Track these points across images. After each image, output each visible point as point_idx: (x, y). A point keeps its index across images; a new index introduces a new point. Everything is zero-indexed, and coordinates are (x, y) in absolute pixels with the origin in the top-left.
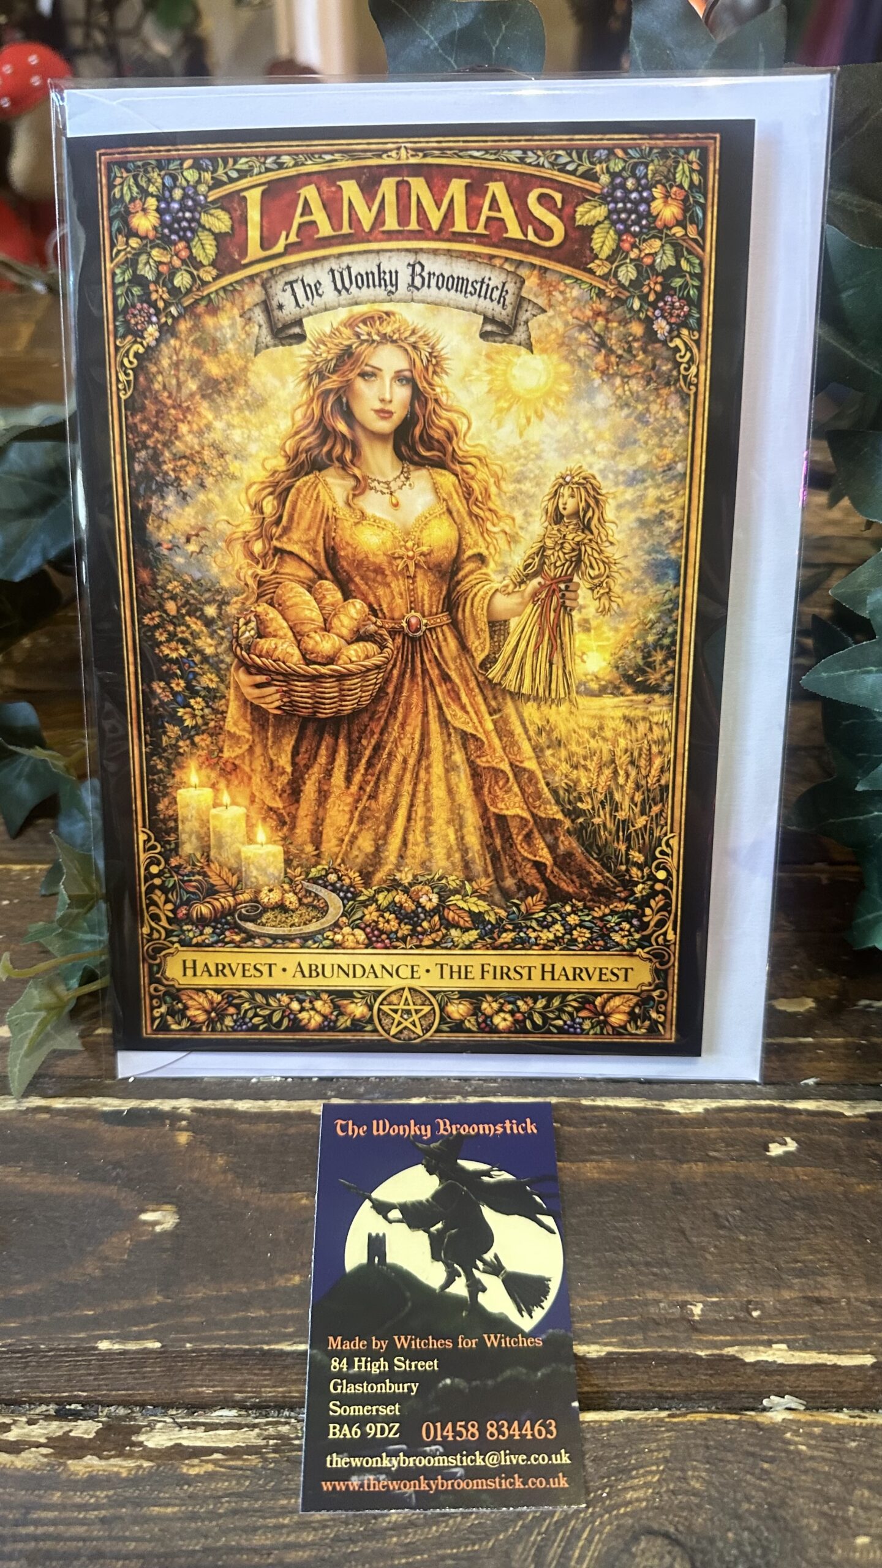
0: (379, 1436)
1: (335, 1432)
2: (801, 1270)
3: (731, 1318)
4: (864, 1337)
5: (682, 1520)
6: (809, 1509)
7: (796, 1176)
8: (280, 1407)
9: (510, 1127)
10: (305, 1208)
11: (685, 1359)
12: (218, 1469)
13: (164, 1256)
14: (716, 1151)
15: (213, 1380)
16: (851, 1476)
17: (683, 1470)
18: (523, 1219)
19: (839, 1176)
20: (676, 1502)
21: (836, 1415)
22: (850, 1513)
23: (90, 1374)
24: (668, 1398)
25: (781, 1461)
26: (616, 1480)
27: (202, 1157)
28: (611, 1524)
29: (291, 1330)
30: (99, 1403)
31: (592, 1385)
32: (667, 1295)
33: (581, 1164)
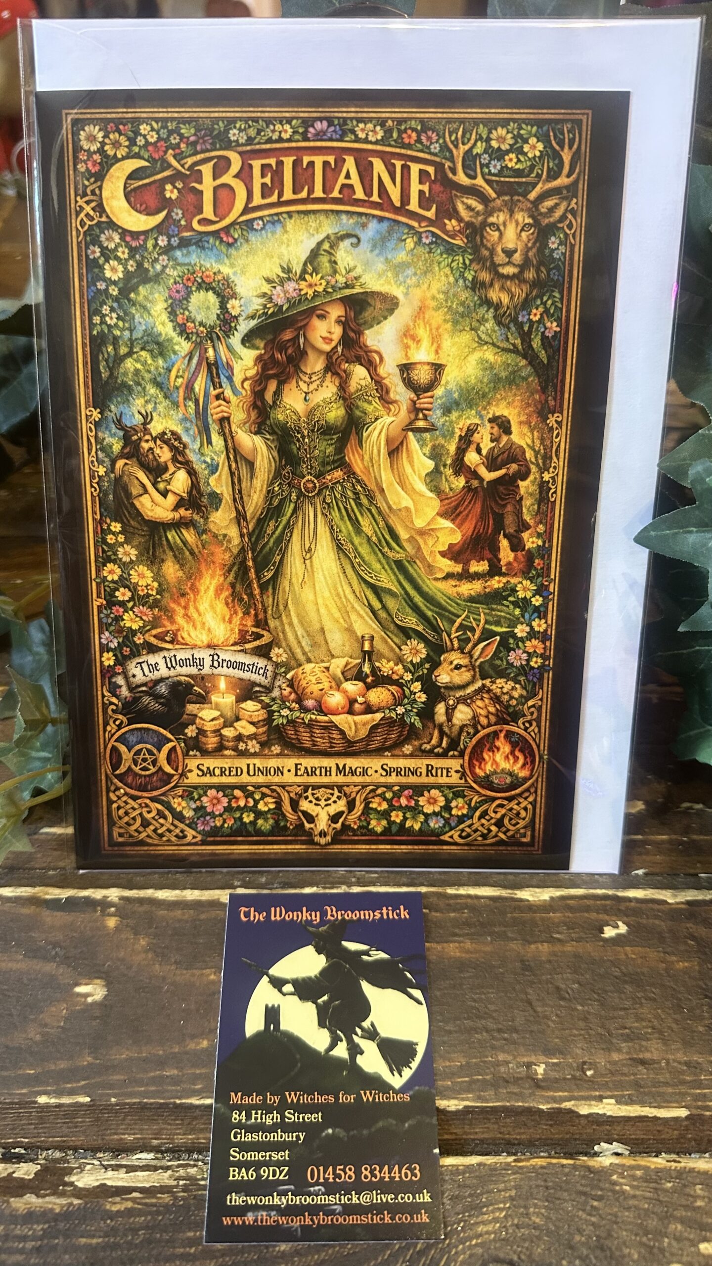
0: (271, 1178)
1: (235, 1174)
2: (628, 1035)
3: (569, 1077)
4: (680, 1093)
5: (524, 1250)
6: (631, 1239)
7: (626, 955)
8: (190, 1151)
9: (386, 913)
10: (213, 982)
11: (529, 1111)
12: (136, 1206)
13: (94, 1023)
14: (559, 933)
15: (134, 1129)
16: (666, 1212)
17: (525, 1207)
18: (396, 991)
19: (662, 955)
20: (520, 1235)
21: (655, 1159)
22: (665, 1245)
23: (31, 1124)
24: (514, 1144)
25: (608, 1200)
26: (469, 1216)
27: (127, 939)
28: (464, 1253)
29: (198, 1087)
30: (38, 1147)
31: (451, 1134)
32: (515, 1057)
33: (445, 945)
